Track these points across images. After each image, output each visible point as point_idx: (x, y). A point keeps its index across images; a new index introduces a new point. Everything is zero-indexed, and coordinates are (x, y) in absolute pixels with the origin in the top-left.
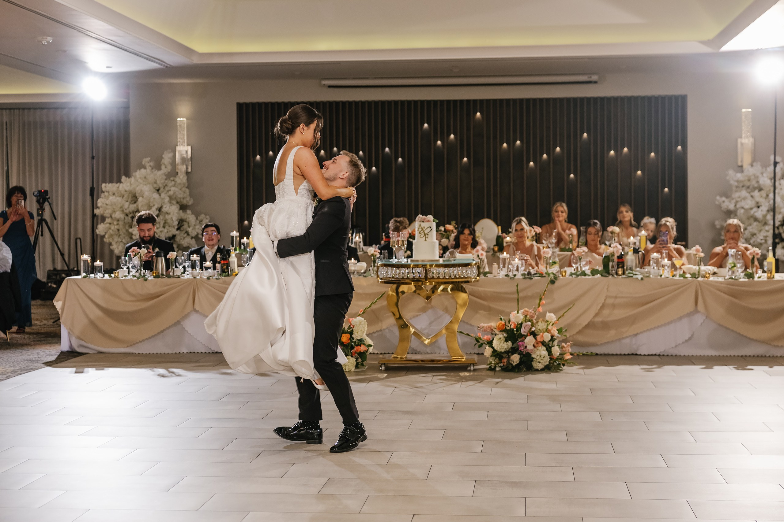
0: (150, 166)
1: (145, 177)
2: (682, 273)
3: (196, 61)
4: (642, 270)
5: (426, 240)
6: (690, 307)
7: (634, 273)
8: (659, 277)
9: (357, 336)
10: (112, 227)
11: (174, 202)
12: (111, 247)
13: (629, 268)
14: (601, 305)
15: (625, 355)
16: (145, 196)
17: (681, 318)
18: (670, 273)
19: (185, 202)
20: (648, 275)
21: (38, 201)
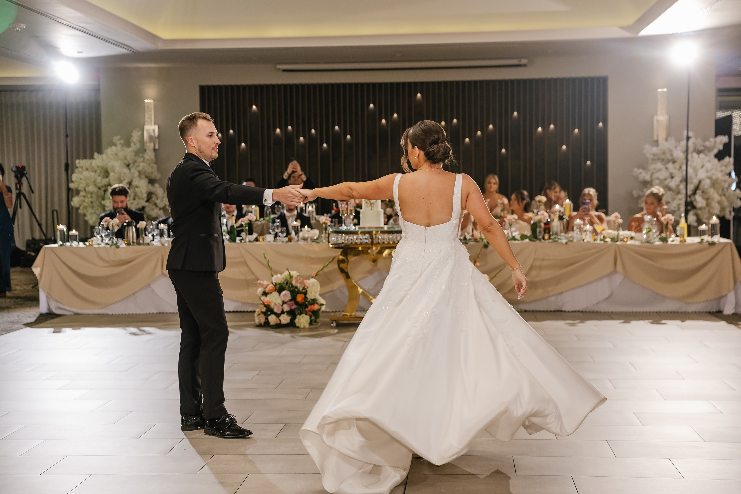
0: (120, 144)
1: (116, 154)
2: (602, 237)
3: (161, 46)
4: (567, 235)
5: (372, 209)
6: (610, 268)
7: (559, 237)
8: (582, 242)
9: (310, 296)
10: (86, 200)
11: (143, 177)
12: (86, 218)
13: (554, 233)
14: (529, 266)
15: (551, 311)
16: (116, 171)
17: (601, 278)
18: (592, 238)
19: (153, 176)
20: (571, 239)
21: (16, 176)
